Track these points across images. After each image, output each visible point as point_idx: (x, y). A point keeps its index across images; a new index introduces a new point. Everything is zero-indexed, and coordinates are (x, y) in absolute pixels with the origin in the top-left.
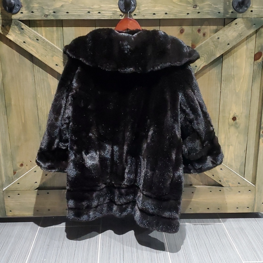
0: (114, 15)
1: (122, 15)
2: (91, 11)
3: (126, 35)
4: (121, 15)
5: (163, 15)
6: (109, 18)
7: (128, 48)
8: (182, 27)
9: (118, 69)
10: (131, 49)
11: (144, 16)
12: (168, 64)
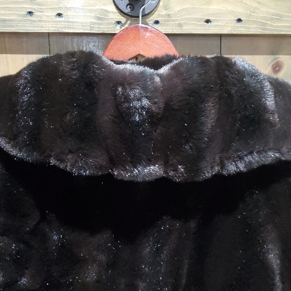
0: (98, 22)
1: (123, 22)
2: (35, 9)
3: (137, 69)
4: (119, 23)
5: (232, 25)
6: (87, 30)
7: (143, 108)
8: (278, 58)
9: (112, 170)
10: (153, 109)
11: (180, 25)
12: (272, 156)
